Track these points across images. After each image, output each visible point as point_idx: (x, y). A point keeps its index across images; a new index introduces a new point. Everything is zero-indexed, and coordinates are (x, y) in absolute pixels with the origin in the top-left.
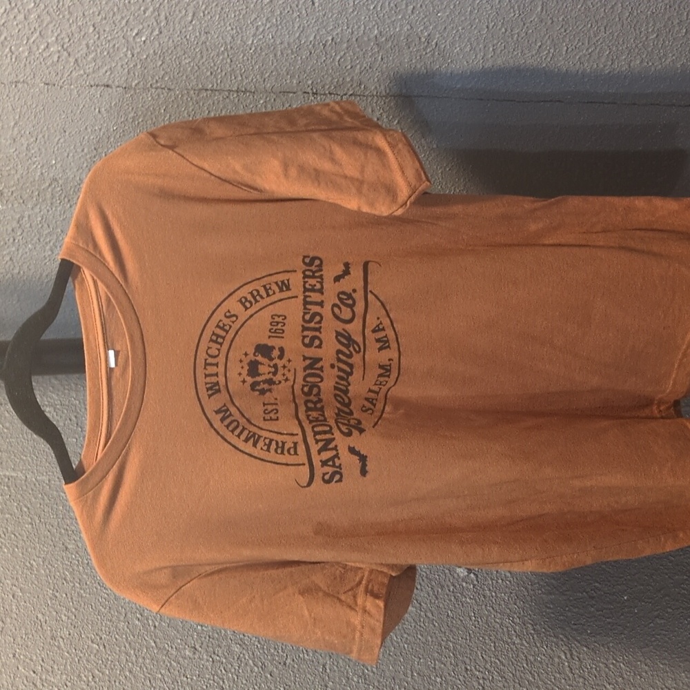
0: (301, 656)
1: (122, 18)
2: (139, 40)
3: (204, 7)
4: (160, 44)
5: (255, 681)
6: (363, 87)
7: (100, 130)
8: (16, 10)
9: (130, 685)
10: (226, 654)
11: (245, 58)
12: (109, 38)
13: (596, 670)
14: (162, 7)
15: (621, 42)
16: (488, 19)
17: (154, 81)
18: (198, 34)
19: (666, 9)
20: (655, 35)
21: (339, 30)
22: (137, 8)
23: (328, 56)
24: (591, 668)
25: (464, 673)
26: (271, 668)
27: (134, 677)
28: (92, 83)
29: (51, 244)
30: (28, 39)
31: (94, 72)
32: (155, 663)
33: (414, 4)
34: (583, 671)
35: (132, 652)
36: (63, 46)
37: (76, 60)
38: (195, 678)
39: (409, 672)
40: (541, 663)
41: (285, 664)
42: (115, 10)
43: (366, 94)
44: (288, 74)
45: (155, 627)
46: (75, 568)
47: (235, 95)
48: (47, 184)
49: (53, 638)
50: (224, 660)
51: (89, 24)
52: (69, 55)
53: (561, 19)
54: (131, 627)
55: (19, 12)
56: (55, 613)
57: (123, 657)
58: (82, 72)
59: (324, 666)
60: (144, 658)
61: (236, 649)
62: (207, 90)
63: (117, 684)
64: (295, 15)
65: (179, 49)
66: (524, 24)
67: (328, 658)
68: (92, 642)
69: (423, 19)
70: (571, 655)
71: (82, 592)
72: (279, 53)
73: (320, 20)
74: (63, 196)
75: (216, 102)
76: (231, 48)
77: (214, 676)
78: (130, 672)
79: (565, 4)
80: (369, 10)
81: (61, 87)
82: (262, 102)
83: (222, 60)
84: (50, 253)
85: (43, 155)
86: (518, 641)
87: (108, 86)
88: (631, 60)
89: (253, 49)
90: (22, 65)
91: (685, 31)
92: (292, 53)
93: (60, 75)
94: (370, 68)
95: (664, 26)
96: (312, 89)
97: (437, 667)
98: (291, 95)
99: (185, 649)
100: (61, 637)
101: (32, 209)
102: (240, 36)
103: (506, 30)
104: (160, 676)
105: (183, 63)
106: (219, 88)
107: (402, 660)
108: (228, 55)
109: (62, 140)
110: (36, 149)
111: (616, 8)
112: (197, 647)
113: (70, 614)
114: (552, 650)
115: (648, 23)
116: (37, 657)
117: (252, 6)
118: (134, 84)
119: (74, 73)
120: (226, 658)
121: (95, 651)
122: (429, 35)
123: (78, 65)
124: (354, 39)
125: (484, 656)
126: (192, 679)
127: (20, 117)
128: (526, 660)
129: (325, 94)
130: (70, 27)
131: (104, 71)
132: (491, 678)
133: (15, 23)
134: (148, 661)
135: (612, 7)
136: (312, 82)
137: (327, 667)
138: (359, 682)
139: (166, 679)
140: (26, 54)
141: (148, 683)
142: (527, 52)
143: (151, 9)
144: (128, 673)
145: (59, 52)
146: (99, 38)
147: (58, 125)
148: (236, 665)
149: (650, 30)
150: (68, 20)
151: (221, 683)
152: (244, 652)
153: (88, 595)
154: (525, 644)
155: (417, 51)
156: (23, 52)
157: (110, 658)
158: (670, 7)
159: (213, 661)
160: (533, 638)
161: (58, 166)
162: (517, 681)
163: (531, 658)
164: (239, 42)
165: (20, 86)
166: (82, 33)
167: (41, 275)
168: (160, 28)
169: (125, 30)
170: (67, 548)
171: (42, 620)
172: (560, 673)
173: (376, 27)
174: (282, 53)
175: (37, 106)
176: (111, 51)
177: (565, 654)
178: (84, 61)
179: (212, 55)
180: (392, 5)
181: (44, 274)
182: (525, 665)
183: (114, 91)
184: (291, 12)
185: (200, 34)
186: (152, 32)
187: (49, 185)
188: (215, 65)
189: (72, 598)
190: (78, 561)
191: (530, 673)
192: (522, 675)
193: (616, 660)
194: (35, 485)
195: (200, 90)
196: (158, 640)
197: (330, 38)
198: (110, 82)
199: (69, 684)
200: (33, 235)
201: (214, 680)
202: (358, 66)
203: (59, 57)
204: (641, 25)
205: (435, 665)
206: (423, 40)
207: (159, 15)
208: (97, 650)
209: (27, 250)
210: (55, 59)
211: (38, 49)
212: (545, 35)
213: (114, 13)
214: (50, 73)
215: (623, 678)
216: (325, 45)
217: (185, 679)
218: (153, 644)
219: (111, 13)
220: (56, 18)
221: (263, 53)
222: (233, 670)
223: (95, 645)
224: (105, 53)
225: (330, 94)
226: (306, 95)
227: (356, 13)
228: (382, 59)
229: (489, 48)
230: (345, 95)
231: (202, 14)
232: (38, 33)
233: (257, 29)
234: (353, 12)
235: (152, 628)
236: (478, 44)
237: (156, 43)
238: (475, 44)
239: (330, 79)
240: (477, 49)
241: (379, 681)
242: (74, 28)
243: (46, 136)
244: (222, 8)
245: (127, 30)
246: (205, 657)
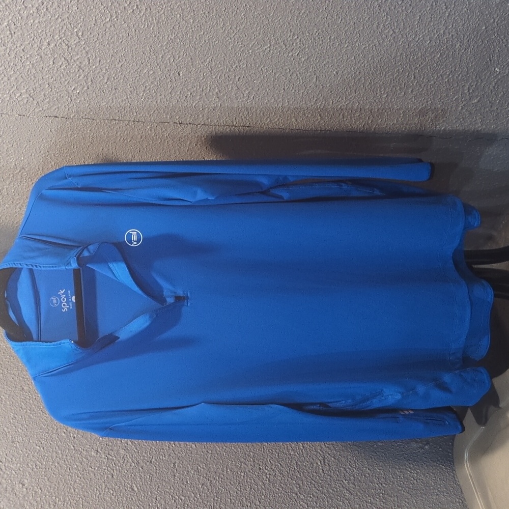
0: (161, 457)
1: (66, 80)
2: (75, 92)
3: (114, 75)
4: (88, 94)
5: (132, 472)
6: (209, 120)
7: (51, 141)
8: (3, 75)
9: (57, 471)
10: (116, 455)
11: (139, 103)
12: (58, 91)
13: (338, 471)
14: (89, 75)
15: (365, 99)
16: (284, 85)
17: (84, 115)
18: (110, 89)
19: (391, 81)
20: (385, 95)
21: (195, 89)
22: (74, 75)
23: (188, 103)
24: (336, 470)
25: (258, 471)
26: (142, 464)
27: (60, 466)
28: (47, 115)
29: (20, 205)
30: (9, 90)
31: (48, 109)
32: (73, 459)
33: (240, 76)
34: (331, 472)
35: (60, 452)
36: (30, 95)
37: (38, 102)
38: (96, 468)
39: (225, 469)
40: (305, 466)
41: (151, 462)
42: (62, 76)
43: (212, 124)
44: (164, 113)
45: (74, 438)
46: (28, 401)
47: (133, 123)
48: (18, 171)
49: (13, 442)
50: (115, 459)
51: (45, 83)
52: (34, 100)
53: (328, 85)
54: (59, 436)
55: (5, 76)
56: (14, 427)
57: (54, 454)
58: (41, 109)
59: (174, 464)
60: (66, 456)
61: (122, 452)
62: (115, 120)
63: (50, 470)
64: (168, 80)
65: (99, 97)
66: (306, 88)
67: (177, 459)
68: (36, 445)
69: (245, 84)
70: (324, 462)
71: (31, 415)
72: (159, 101)
73: (183, 83)
74: (28, 177)
75: (121, 127)
76: (130, 97)
77: (108, 467)
78: (58, 463)
79: (330, 78)
80: (213, 78)
81: (28, 117)
82: (148, 127)
83: (125, 104)
84: (19, 210)
85: (16, 154)
86: (292, 453)
87: (56, 117)
88: (372, 109)
89: (143, 98)
90: (6, 104)
91: (403, 93)
92: (167, 101)
93: (28, 111)
94: (214, 110)
95: (391, 90)
96: (179, 121)
97: (242, 467)
98: (166, 124)
99: (91, 451)
100: (18, 442)
101: (9, 184)
102: (135, 91)
103: (295, 91)
104: (76, 466)
105: (102, 105)
106: (123, 119)
107: (221, 462)
108: (128, 102)
109: (28, 146)
110: (12, 151)
111: (361, 80)
112: (99, 450)
113: (24, 428)
114: (313, 459)
115: (381, 88)
116: (3, 453)
117: (143, 75)
118: (72, 116)
119: (36, 110)
120: (115, 457)
121: (38, 451)
122: (249, 93)
123: (39, 105)
124: (204, 94)
125: (271, 461)
126: (95, 469)
127: (3, 133)
128: (297, 464)
129: (187, 124)
130: (35, 85)
131: (54, 109)
132: (274, 474)
133: (2, 82)
134: (69, 458)
135: (359, 80)
136: (179, 117)
137: (176, 464)
138: (194, 474)
139: (79, 468)
140: (8, 99)
141: (69, 471)
142: (308, 103)
143: (83, 76)
144: (56, 464)
145: (27, 98)
146: (51, 91)
147: (26, 138)
148: (121, 461)
149: (382, 92)
150: (34, 81)
151: (112, 471)
152: (127, 454)
153: (35, 418)
154: (297, 455)
155: (242, 101)
156: (6, 97)
157: (46, 455)
158: (394, 80)
159: (108, 459)
160: (302, 451)
161: (25, 160)
162: (290, 476)
163: (300, 464)
164: (135, 94)
165: (4, 116)
166: (42, 88)
167: (13, 222)
168: (88, 86)
169: (67, 87)
170: (23, 389)
171: (7, 431)
172: (316, 473)
173: (217, 88)
174: (161, 101)
175: (14, 127)
176: (59, 98)
177: (321, 462)
178: (42, 103)
179: (118, 101)
180: (226, 76)
181: (15, 222)
182: (295, 468)
183: (60, 119)
184: (166, 79)
185: (112, 89)
186: (83, 88)
187: (20, 171)
188: (120, 106)
189: (25, 419)
190: (30, 397)
191: (298, 472)
192: (293, 473)
193: (351, 466)
194: (5, 350)
195: (112, 120)
196: (75, 445)
197: (189, 93)
198: (58, 115)
199: (21, 469)
200: (9, 199)
201: (108, 470)
202: (207, 109)
203: (27, 101)
204: (377, 90)
205: (241, 465)
206: (245, 95)
207: (87, 79)
208: (39, 450)
209: (5, 208)
210: (25, 102)
211: (15, 96)
212: (319, 95)
213: (61, 78)
214: (22, 109)
215: (354, 477)
216: (186, 97)
217: (91, 469)
218: (73, 448)
219: (59, 78)
220: (26, 79)
221: (150, 101)
222: (120, 465)
223: (38, 447)
224: (55, 99)
225: (190, 124)
226: (175, 124)
227: (204, 80)
228: (221, 105)
229: (285, 101)
230: (199, 124)
231: (113, 79)
232: (15, 87)
233: (146, 87)
234: (203, 79)
235: (73, 438)
236: (279, 98)
237: (86, 94)
238: (277, 98)
239: (190, 116)
240: (278, 101)
241: (206, 474)
242: (37, 85)
243: (19, 144)
244: (125, 76)
245: (68, 87)
246: (103, 456)
